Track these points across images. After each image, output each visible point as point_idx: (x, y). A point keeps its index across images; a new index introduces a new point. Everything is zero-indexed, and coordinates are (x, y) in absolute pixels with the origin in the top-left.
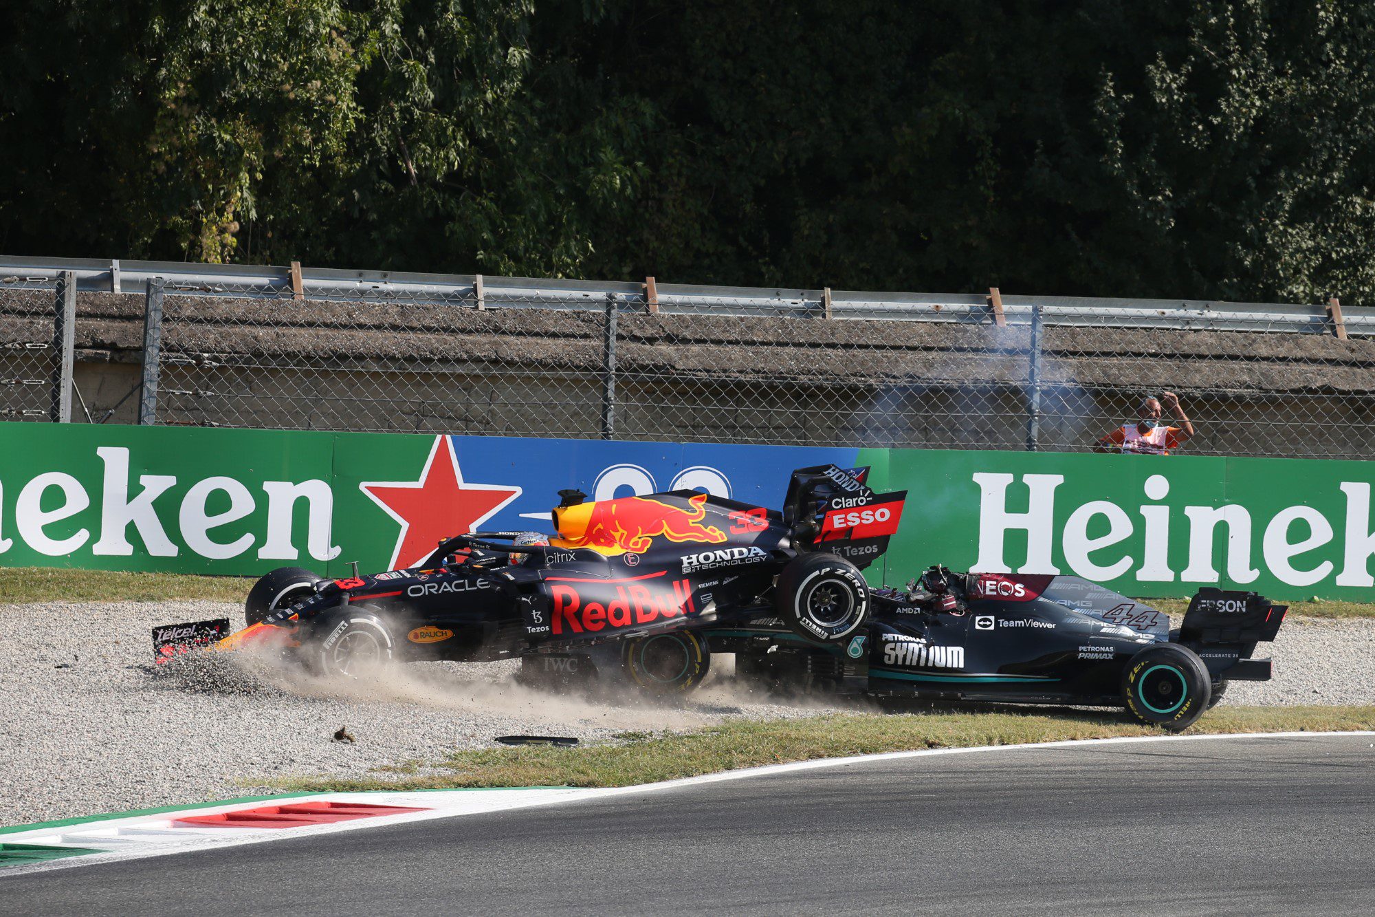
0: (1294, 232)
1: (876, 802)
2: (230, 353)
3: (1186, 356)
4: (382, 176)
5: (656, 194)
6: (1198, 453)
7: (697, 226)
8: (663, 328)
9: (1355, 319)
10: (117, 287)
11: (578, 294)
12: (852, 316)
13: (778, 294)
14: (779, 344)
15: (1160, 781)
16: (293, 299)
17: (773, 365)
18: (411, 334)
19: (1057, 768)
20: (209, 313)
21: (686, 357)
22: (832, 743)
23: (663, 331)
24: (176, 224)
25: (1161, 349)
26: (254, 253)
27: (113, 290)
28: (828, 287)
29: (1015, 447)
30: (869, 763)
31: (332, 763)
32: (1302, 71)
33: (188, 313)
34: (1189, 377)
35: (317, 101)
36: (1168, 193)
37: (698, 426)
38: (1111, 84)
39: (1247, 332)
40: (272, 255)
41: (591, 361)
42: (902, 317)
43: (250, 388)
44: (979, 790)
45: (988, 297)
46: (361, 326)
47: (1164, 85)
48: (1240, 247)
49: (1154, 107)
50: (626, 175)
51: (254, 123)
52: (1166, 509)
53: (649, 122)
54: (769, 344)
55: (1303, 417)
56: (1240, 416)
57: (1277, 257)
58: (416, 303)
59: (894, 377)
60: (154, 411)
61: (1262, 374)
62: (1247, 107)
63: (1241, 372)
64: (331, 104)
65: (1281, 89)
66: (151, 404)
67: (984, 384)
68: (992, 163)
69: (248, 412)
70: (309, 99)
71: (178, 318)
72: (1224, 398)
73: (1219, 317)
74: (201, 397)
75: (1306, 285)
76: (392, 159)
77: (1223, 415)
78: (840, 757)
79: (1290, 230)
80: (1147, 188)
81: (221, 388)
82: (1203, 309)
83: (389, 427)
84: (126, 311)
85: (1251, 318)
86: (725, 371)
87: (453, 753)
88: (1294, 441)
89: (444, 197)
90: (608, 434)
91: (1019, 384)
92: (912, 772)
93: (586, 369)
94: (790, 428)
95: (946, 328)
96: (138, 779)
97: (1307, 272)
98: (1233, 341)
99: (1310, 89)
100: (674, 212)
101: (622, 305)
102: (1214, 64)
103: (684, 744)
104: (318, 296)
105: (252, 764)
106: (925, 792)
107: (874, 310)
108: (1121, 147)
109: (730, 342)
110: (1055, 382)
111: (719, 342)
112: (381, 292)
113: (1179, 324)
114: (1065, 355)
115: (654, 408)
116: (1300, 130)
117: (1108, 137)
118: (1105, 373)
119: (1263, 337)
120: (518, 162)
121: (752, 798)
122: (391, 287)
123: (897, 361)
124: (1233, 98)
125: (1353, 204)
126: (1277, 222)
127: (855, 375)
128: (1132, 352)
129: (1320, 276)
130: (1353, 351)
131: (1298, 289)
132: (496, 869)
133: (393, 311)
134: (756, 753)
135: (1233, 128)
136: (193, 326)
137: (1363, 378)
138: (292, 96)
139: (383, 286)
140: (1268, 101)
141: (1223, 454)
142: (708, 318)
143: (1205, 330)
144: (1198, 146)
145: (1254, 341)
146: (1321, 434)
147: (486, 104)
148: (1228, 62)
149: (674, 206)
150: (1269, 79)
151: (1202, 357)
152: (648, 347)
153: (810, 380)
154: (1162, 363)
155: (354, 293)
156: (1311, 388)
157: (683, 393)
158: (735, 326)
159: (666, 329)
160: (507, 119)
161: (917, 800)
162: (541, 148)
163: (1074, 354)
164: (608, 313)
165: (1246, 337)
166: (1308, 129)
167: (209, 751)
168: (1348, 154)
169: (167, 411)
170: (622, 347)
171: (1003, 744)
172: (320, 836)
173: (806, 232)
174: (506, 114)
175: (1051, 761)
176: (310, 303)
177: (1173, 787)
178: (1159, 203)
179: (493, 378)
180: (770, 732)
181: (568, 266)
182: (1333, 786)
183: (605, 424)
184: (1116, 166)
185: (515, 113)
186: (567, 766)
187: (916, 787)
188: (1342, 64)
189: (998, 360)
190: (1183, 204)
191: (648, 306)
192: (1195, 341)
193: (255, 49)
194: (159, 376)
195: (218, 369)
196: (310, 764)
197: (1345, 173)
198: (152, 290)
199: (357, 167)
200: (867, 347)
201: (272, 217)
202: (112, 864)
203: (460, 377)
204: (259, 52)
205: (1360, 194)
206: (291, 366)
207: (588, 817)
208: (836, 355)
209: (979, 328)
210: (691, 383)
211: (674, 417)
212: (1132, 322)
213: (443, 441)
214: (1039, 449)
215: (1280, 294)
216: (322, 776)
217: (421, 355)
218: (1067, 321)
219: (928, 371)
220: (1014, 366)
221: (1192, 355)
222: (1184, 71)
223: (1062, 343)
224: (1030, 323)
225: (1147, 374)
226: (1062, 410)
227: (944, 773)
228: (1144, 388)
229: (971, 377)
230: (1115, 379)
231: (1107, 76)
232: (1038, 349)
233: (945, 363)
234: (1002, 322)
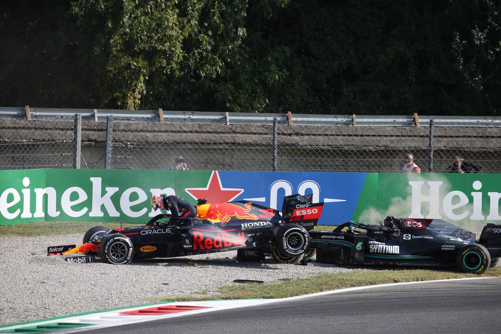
1: (376, 303)
2: (137, 142)
3: (487, 137)
4: (191, 76)
5: (291, 81)
6: (492, 173)
7: (306, 93)
8: (294, 130)
10: (96, 119)
11: (263, 118)
12: (363, 125)
13: (336, 117)
14: (337, 135)
15: (481, 294)
16: (160, 122)
17: (335, 143)
18: (203, 134)
19: (442, 289)
20: (130, 128)
21: (303, 141)
22: (359, 281)
23: (294, 131)
24: (117, 96)
25: (478, 134)
26: (145, 106)
27: (95, 120)
28: (354, 114)
29: (424, 172)
30: (373, 288)
31: (177, 291)
33: (122, 128)
34: (488, 145)
35: (168, 50)
36: (480, 77)
37: (308, 166)
38: (458, 37)
40: (152, 106)
41: (268, 143)
42: (382, 125)
43: (145, 155)
44: (414, 298)
45: (413, 116)
46: (185, 132)
47: (478, 37)
49: (475, 46)
50: (280, 75)
51: (145, 59)
52: (481, 193)
53: (288, 54)
54: (333, 135)
58: (204, 123)
59: (379, 146)
60: (110, 164)
64: (173, 51)
66: (109, 161)
67: (412, 148)
68: (414, 67)
69: (144, 163)
70: (165, 49)
71: (119, 130)
73: (499, 122)
74: (127, 159)
76: (195, 71)
78: (362, 286)
80: (472, 75)
81: (134, 155)
82: (494, 119)
83: (196, 168)
84: (100, 128)
86: (317, 145)
87: (221, 286)
89: (214, 84)
90: (275, 169)
91: (425, 148)
92: (389, 291)
93: (266, 146)
94: (341, 166)
95: (398, 128)
96: (107, 298)
100: (298, 88)
101: (279, 122)
102: (496, 29)
103: (304, 282)
104: (169, 121)
105: (148, 292)
106: (394, 299)
107: (371, 122)
108: (462, 60)
109: (319, 135)
110: (438, 147)
111: (315, 135)
112: (191, 119)
113: (485, 125)
114: (442, 137)
115: (292, 159)
117: (457, 56)
118: (457, 144)
120: (241, 70)
121: (330, 302)
122: (195, 117)
123: (380, 141)
127: (365, 146)
128: (467, 136)
132: (237, 329)
133: (196, 126)
134: (331, 285)
136: (124, 133)
138: (159, 48)
139: (192, 117)
142: (310, 126)
143: (494, 127)
144: (491, 59)
147: (229, 50)
149: (298, 86)
151: (493, 137)
152: (289, 137)
153: (348, 148)
154: (478, 139)
155: (182, 119)
157: (302, 154)
158: (321, 129)
159: (295, 131)
160: (236, 55)
161: (391, 302)
162: (249, 65)
163: (446, 137)
164: (274, 125)
167: (132, 287)
169: (115, 164)
170: (279, 137)
171: (422, 281)
172: (173, 318)
173: (346, 94)
174: (236, 53)
175: (440, 287)
176: (166, 123)
177: (486, 296)
178: (477, 80)
179: (233, 150)
180: (336, 277)
181: (259, 108)
183: (274, 166)
184: (460, 67)
185: (239, 53)
186: (262, 291)
187: (390, 297)
189: (418, 140)
190: (486, 81)
191: (288, 122)
192: (490, 131)
193: (145, 31)
194: (112, 151)
195: (133, 148)
196: (169, 291)
198: (109, 120)
199: (183, 74)
200: (369, 136)
201: (151, 93)
202: (98, 329)
203: (221, 149)
204: (146, 32)
206: (160, 147)
207: (270, 310)
208: (358, 139)
209: (410, 128)
210: (305, 150)
211: (299, 163)
212: (466, 125)
213: (215, 173)
214: (433, 172)
216: (173, 296)
217: (206, 142)
218: (443, 125)
219: (392, 144)
220: (423, 142)
221: (489, 136)
222: (485, 32)
223: (441, 133)
224: (429, 126)
225: (473, 144)
226: (442, 157)
227: (400, 291)
228: (472, 149)
229: (408, 146)
230: (461, 146)
231: (457, 34)
232: (432, 135)
233: (398, 141)
234: (419, 126)
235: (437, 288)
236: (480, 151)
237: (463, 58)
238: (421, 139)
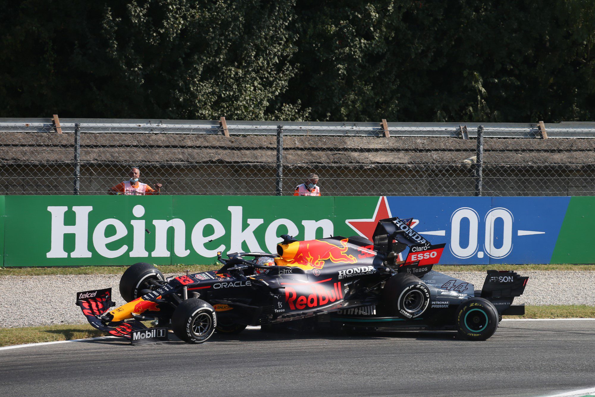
0: (204, 85)
3: (152, 146)
9: (233, 127)
15: (143, 355)
19: (92, 351)
25: (139, 143)
29: (68, 193)
32: (203, 6)
34: (153, 157)
36: (140, 66)
38: (110, 13)
39: (181, 134)
42: (10, 130)
44: (53, 363)
45: (53, 119)
47: (136, 14)
48: (177, 92)
49: (132, 25)
52: (144, 221)
55: (209, 175)
56: (178, 174)
57: (196, 97)
59: (6, 160)
61: (189, 154)
62: (177, 24)
63: (178, 153)
65: (194, 15)
67: (52, 162)
68: (52, 53)
72: (171, 166)
73: (167, 127)
75: (209, 111)
77: (171, 175)
79: (201, 84)
80: (130, 64)
82: (159, 123)
85: (182, 127)
88: (205, 187)
91: (69, 162)
92: (19, 355)
95: (32, 135)
97: (210, 104)
98: (174, 139)
99: (208, 15)
102: (160, 4)
106: (26, 365)
108: (116, 44)
110: (87, 160)
113: (148, 131)
114: (92, 147)
116: (203, 35)
117: (110, 39)
118: (112, 155)
119: (189, 136)
123: (8, 152)
124: (170, 20)
125: (230, 70)
126: (195, 80)
128: (125, 145)
129: (216, 106)
130: (232, 142)
131: (206, 112)
135: (171, 35)
137: (237, 155)
140: (187, 21)
141: (171, 194)
143: (160, 133)
144: (154, 43)
145: (184, 138)
146: (218, 183)
148: (167, 2)
150: (187, 10)
151: (159, 147)
154: (139, 150)
156: (213, 161)
161: (22, 369)
163: (96, 146)
165: (180, 137)
166: (208, 35)
168: (227, 46)
177: (149, 358)
178: (136, 71)
182: (228, 354)
184: (114, 54)
187: (21, 362)
188: (222, 3)
189: (59, 151)
190: (148, 72)
192: (156, 139)
197: (226, 55)
205: (233, 66)
209: (48, 135)
212: (124, 130)
214: (80, 194)
215: (197, 115)
218: (92, 130)
219: (24, 156)
220: (66, 153)
221: (154, 146)
222: (146, 7)
223: (90, 141)
224: (74, 132)
225: (132, 156)
226: (91, 174)
227: (35, 355)
228: (131, 163)
229: (45, 159)
230: (117, 158)
231: (108, 9)
232: (78, 145)
233: (32, 153)
234: (60, 132)
235: (85, 349)
236: (142, 166)
237: (117, 41)
238: (64, 149)
